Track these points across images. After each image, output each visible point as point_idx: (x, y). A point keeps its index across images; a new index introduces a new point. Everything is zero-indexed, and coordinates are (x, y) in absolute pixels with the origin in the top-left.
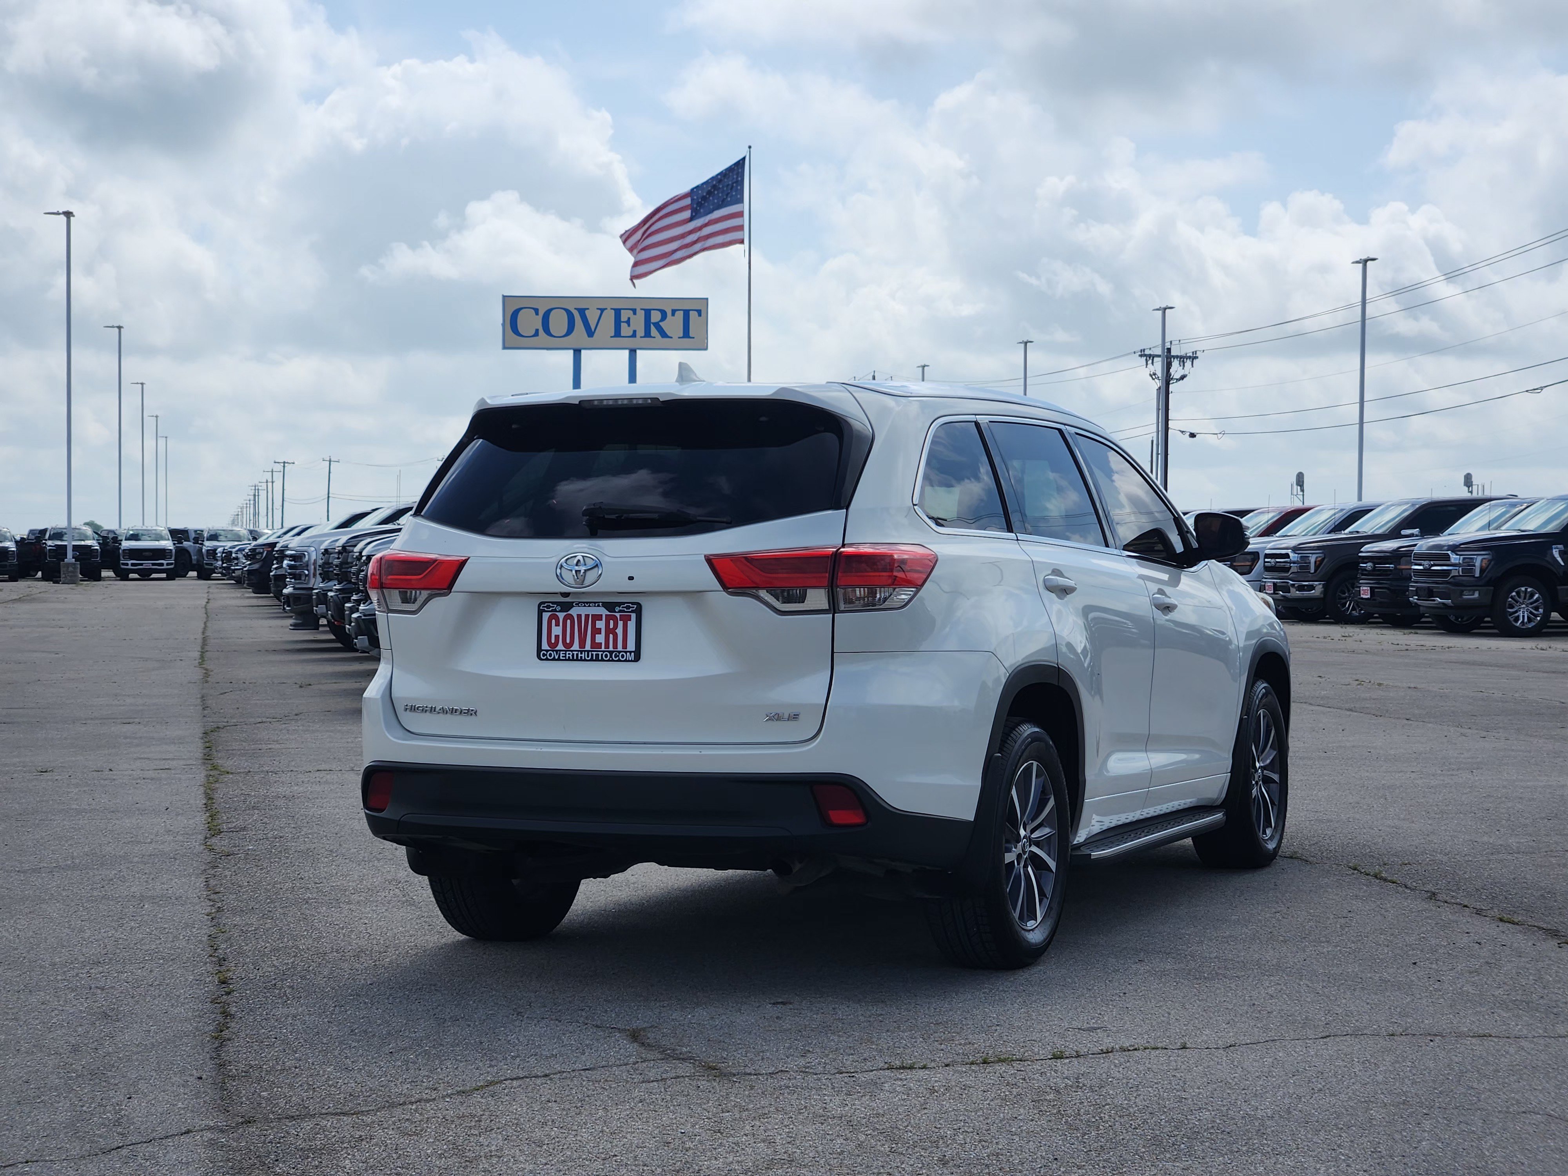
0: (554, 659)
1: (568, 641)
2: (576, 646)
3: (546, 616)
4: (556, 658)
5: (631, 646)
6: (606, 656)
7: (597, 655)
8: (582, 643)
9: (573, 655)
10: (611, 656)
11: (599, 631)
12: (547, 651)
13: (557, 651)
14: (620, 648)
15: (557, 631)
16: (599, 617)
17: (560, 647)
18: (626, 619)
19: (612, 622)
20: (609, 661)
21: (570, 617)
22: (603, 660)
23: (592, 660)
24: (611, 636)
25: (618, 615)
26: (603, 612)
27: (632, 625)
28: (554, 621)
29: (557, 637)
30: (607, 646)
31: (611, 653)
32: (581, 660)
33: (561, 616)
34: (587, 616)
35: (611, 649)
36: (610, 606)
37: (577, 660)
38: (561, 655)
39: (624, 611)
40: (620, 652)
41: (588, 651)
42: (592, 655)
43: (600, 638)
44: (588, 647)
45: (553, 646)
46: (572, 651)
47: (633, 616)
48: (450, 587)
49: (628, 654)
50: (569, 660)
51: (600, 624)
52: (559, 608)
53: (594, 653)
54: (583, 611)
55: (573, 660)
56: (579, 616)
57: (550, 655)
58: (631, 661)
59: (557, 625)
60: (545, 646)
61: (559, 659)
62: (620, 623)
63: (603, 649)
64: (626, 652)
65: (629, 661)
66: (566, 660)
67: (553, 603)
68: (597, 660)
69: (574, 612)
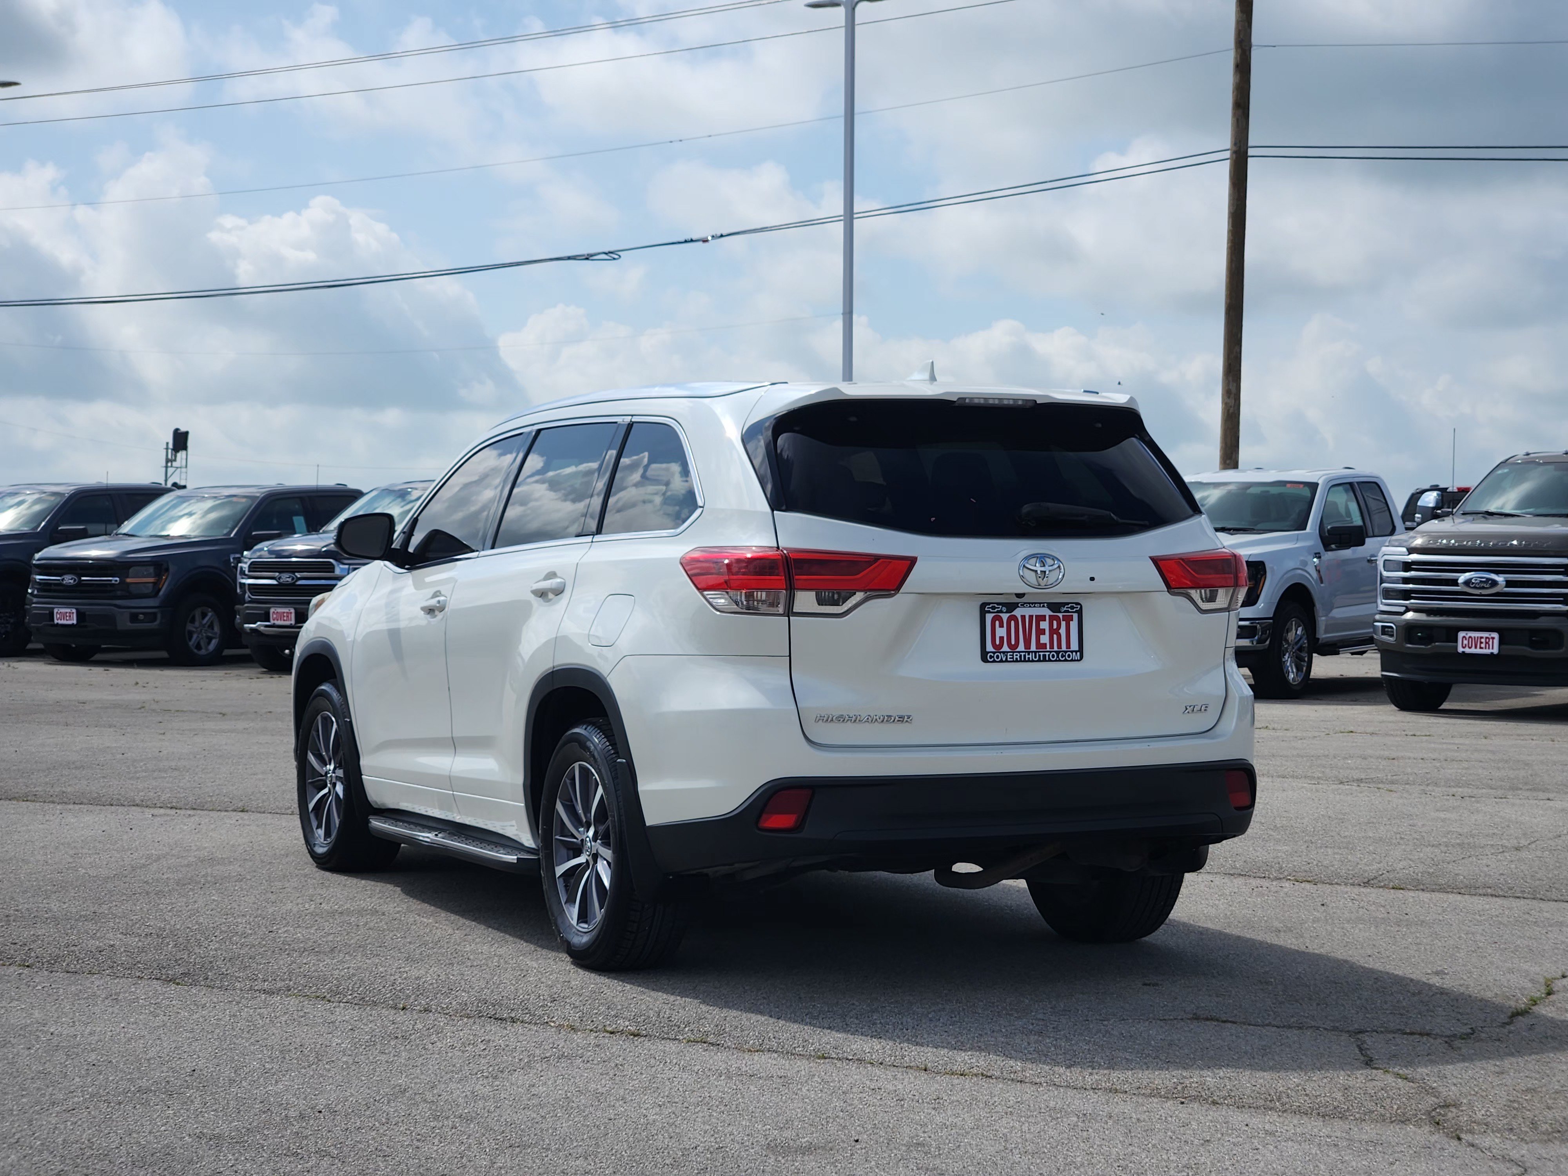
0: (1001, 661)
1: (1013, 643)
2: (1021, 647)
3: (989, 617)
4: (1004, 659)
5: (1074, 646)
6: (1053, 656)
7: (1044, 656)
8: (1027, 644)
9: (1020, 656)
10: (1058, 657)
11: (1043, 632)
12: (994, 653)
13: (1004, 652)
14: (1064, 648)
15: (1001, 632)
16: (1042, 618)
17: (1005, 648)
18: (1068, 619)
19: (1055, 623)
20: (1056, 661)
21: (1014, 618)
22: (1050, 660)
23: (1039, 661)
24: (1055, 636)
25: (1060, 615)
26: (1047, 612)
27: (1074, 625)
28: (997, 623)
29: (1002, 638)
30: (1052, 646)
31: (1058, 653)
32: (1029, 661)
33: (1005, 617)
34: (1031, 617)
35: (1056, 649)
36: (1054, 607)
37: (1025, 661)
38: (1009, 657)
39: (1068, 611)
40: (1066, 652)
41: (1035, 652)
42: (1040, 655)
43: (1045, 639)
44: (1033, 648)
45: (998, 647)
46: (1019, 652)
47: (1075, 616)
48: (898, 589)
49: (1074, 653)
50: (1017, 661)
51: (1045, 625)
52: (1004, 609)
53: (1042, 654)
54: (1027, 612)
55: (1021, 661)
56: (1023, 617)
57: (998, 657)
58: (1078, 660)
59: (1001, 626)
60: (989, 648)
61: (1006, 661)
62: (1063, 624)
63: (1048, 649)
64: (1072, 652)
65: (1075, 660)
66: (1013, 661)
67: (998, 604)
68: (1044, 660)
69: (1018, 612)
